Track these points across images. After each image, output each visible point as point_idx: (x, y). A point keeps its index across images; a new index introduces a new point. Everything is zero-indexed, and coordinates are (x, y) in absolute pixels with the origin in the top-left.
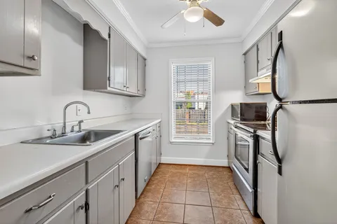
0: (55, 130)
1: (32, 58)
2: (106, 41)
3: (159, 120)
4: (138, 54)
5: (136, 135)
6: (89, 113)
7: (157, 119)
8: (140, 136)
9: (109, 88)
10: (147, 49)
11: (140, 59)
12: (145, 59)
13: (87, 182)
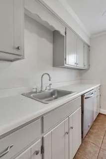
0: (37, 89)
1: (18, 48)
2: (64, 36)
3: (99, 85)
4: (85, 43)
5: (82, 96)
6: (50, 80)
7: (98, 84)
8: (85, 97)
9: (65, 65)
10: (90, 39)
11: (86, 46)
12: (89, 46)
13: (43, 132)
